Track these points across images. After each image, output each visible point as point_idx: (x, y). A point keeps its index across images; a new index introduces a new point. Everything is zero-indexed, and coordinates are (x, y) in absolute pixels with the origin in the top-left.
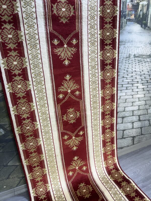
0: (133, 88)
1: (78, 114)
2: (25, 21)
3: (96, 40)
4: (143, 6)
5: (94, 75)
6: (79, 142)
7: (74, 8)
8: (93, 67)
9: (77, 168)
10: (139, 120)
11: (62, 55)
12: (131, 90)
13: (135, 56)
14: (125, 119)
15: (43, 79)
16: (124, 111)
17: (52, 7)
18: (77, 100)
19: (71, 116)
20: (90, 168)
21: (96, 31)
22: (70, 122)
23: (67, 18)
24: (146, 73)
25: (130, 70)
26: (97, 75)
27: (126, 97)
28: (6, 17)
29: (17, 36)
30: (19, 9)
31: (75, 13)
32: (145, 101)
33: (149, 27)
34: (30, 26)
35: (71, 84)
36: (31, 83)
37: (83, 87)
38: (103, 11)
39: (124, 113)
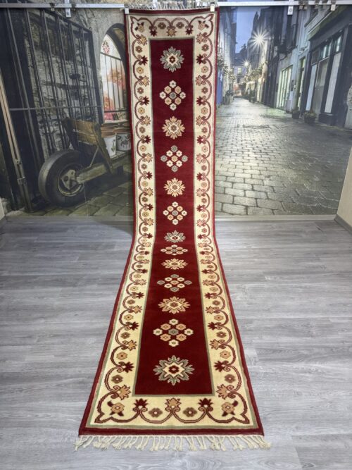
0: (243, 155)
4: (250, 85)
10: (253, 190)
12: (241, 158)
13: (244, 126)
14: (235, 185)
24: (259, 142)
25: (239, 138)
27: (236, 163)
32: (260, 170)
33: (258, 102)
39: (234, 178)
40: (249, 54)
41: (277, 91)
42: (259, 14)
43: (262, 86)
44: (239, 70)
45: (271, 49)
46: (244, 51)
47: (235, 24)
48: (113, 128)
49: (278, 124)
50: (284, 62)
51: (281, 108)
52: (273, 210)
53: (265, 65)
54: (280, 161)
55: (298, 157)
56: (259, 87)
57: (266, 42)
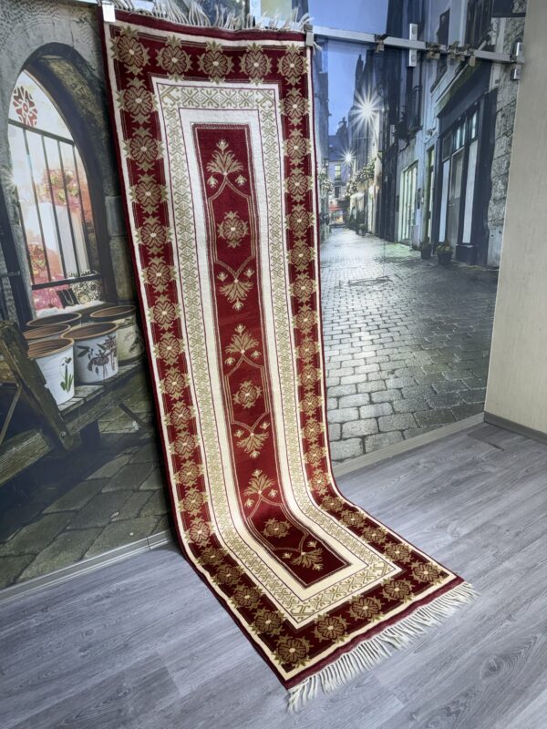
0: (352, 340)
1: (259, 392)
2: (180, 252)
3: (282, 266)
4: (356, 200)
5: (281, 323)
6: (262, 442)
7: (248, 225)
8: (280, 310)
9: (260, 492)
10: (371, 402)
11: (232, 295)
12: (349, 345)
13: (350, 284)
14: (342, 401)
15: (203, 334)
16: (340, 385)
17: (217, 228)
18: (257, 366)
19: (247, 395)
20: (283, 493)
21: (281, 253)
22: (245, 406)
23: (237, 241)
24: (375, 311)
25: (343, 309)
26: (287, 322)
27: (341, 358)
28: (155, 248)
29: (168, 274)
30: (173, 237)
31: (249, 231)
32: (379, 363)
33: (370, 233)
34: (187, 259)
35: (246, 339)
36: (185, 342)
37: (265, 344)
38: (290, 222)
39: (340, 388)
40: (351, 138)
41: (398, 210)
42: (364, 58)
43: (375, 201)
44: (336, 170)
45: (385, 130)
46: (343, 132)
47: (326, 74)
48: (63, 327)
49: (403, 271)
50: (405, 156)
51: (405, 242)
52: (402, 431)
53: (378, 159)
54: (409, 339)
55: (433, 326)
56: (370, 204)
57: (378, 116)
